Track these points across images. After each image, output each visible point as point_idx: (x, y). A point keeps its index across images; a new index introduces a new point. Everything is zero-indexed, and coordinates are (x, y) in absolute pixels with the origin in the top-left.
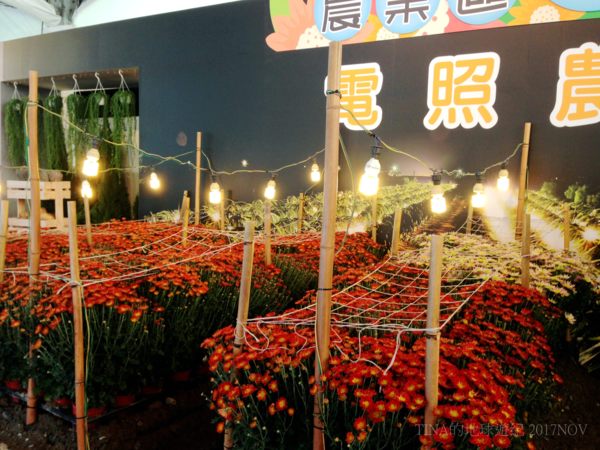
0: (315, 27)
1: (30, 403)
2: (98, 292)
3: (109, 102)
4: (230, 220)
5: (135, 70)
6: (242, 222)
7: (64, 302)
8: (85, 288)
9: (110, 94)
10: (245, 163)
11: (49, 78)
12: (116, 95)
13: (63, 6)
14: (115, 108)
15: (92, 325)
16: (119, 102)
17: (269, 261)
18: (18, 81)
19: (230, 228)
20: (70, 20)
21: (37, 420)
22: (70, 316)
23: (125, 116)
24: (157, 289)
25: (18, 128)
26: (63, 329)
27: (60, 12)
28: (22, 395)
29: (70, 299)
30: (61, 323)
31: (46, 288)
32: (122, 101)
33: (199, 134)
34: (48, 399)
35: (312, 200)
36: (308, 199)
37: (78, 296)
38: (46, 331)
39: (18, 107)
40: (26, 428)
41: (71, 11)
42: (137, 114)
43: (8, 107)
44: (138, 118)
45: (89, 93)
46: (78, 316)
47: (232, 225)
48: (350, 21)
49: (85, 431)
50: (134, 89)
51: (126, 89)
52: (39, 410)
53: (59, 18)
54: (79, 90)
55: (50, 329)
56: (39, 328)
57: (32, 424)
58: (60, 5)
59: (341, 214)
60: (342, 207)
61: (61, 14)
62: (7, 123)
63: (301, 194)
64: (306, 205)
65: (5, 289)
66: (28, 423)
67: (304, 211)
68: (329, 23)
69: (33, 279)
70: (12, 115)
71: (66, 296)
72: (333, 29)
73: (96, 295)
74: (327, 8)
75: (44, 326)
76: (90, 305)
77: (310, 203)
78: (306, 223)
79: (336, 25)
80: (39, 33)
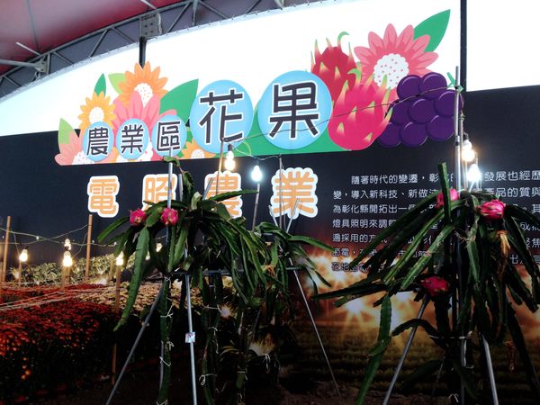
0: (83, 152)
4: (26, 278)
6: (34, 279)
33: (9, 217)
48: (102, 150)
68: (90, 150)
72: (93, 154)
74: (90, 141)
79: (95, 152)
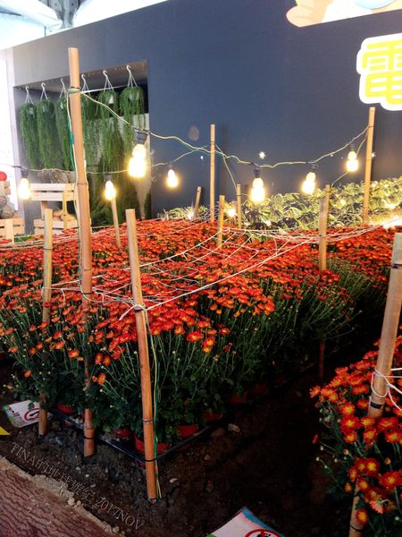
1: (88, 433)
2: (162, 315)
3: (118, 100)
4: (247, 216)
5: (143, 63)
6: (261, 217)
7: (126, 328)
8: (149, 312)
9: (119, 91)
10: (262, 155)
11: (59, 79)
12: (125, 92)
13: (63, 10)
14: (125, 106)
15: (158, 354)
16: (129, 100)
17: (324, 267)
18: (29, 85)
19: (247, 224)
20: (70, 23)
21: (95, 452)
22: (134, 345)
23: (135, 113)
24: (219, 306)
25: (32, 131)
26: (127, 359)
27: (61, 15)
28: (77, 421)
29: (134, 325)
30: (125, 353)
31: (102, 309)
32: (131, 97)
33: (213, 126)
34: (107, 430)
35: (340, 192)
36: (335, 191)
37: (142, 321)
38: (107, 361)
39: (31, 112)
40: (84, 461)
41: (71, 14)
42: (147, 111)
43: (22, 112)
44: (147, 115)
45: (99, 92)
46: (143, 345)
47: (249, 221)
49: (155, 475)
50: (143, 86)
51: (134, 85)
52: (97, 440)
53: (61, 22)
54: (89, 91)
55: (111, 359)
56: (99, 358)
57: (91, 456)
58: (61, 9)
59: (375, 206)
60: (376, 199)
61: (62, 18)
62: (22, 127)
63: (328, 186)
64: (332, 197)
65: (54, 307)
66: (85, 455)
67: (330, 204)
69: (86, 299)
70: (27, 119)
71: (128, 321)
73: (160, 319)
75: (105, 355)
76: (156, 332)
77: (337, 196)
78: (332, 217)
80: (43, 36)
